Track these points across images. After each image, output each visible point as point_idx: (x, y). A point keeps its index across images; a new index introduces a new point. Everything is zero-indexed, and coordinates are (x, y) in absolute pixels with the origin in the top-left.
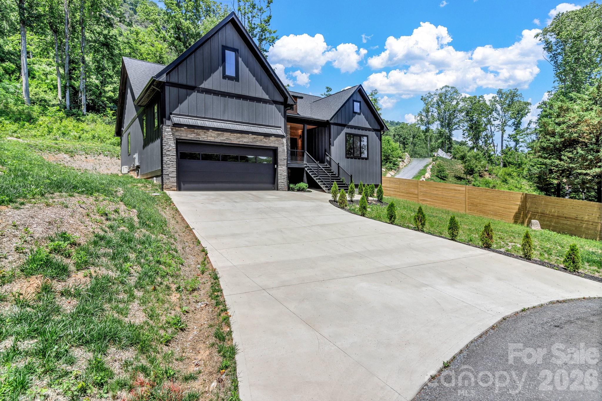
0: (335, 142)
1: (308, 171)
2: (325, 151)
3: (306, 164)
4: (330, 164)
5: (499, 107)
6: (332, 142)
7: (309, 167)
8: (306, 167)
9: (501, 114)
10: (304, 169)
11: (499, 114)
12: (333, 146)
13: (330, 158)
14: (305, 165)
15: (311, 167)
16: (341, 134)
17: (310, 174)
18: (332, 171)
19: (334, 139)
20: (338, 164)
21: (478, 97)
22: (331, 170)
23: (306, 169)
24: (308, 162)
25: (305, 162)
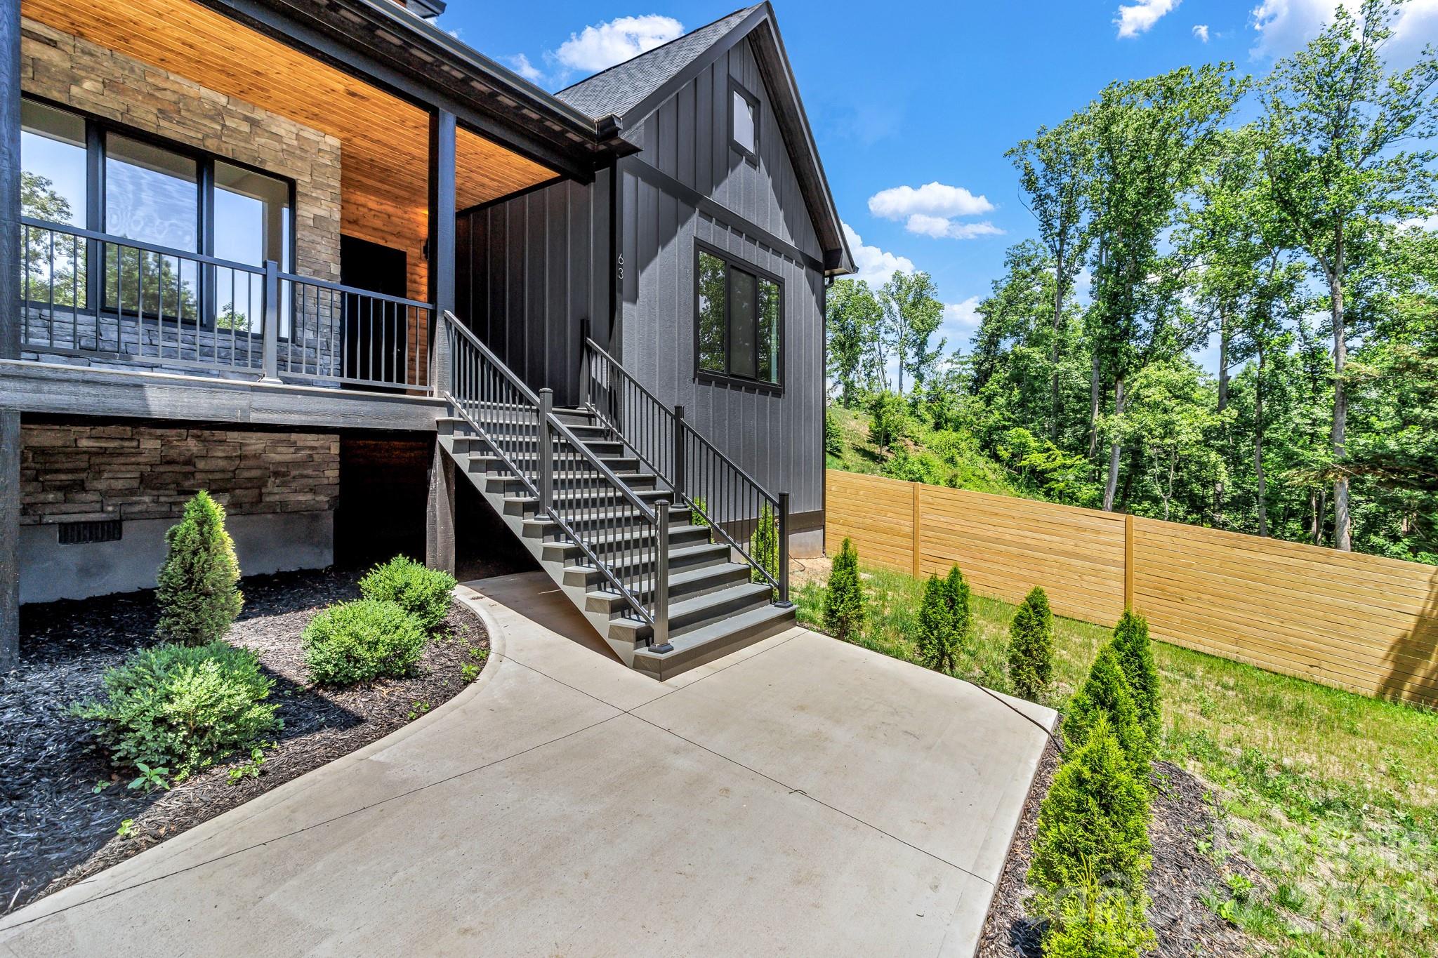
0: (643, 278)
1: (463, 460)
2: (584, 328)
3: (450, 407)
4: (613, 406)
5: (895, 307)
6: (624, 275)
7: (466, 427)
8: (450, 426)
9: (899, 319)
10: (427, 439)
11: (894, 321)
12: (634, 299)
13: (615, 372)
14: (441, 415)
15: (489, 427)
16: (675, 241)
17: (479, 480)
18: (629, 456)
19: (641, 263)
20: (678, 409)
21: (856, 284)
22: (618, 450)
23: (446, 441)
24: (459, 391)
25: (439, 390)
